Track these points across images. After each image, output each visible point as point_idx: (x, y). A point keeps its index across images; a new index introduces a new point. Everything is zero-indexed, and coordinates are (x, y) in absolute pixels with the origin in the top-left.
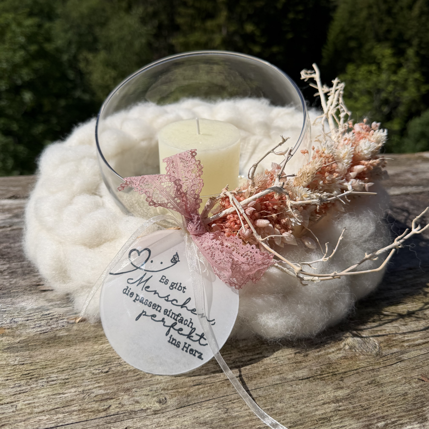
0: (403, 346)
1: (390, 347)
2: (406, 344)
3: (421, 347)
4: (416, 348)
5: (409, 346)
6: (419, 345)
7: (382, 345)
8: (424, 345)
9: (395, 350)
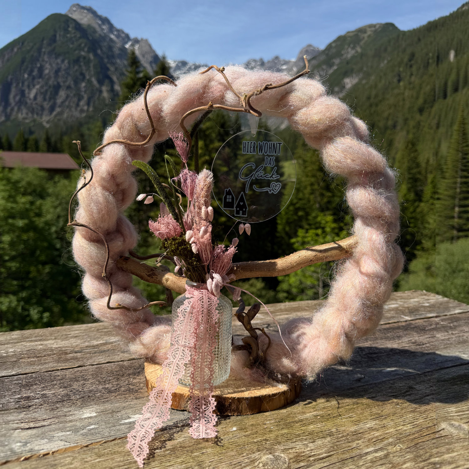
0: (309, 460)
1: (298, 462)
2: (312, 459)
3: (324, 460)
4: (320, 461)
5: (314, 460)
6: (323, 458)
7: (291, 461)
8: (327, 459)
9: (302, 464)
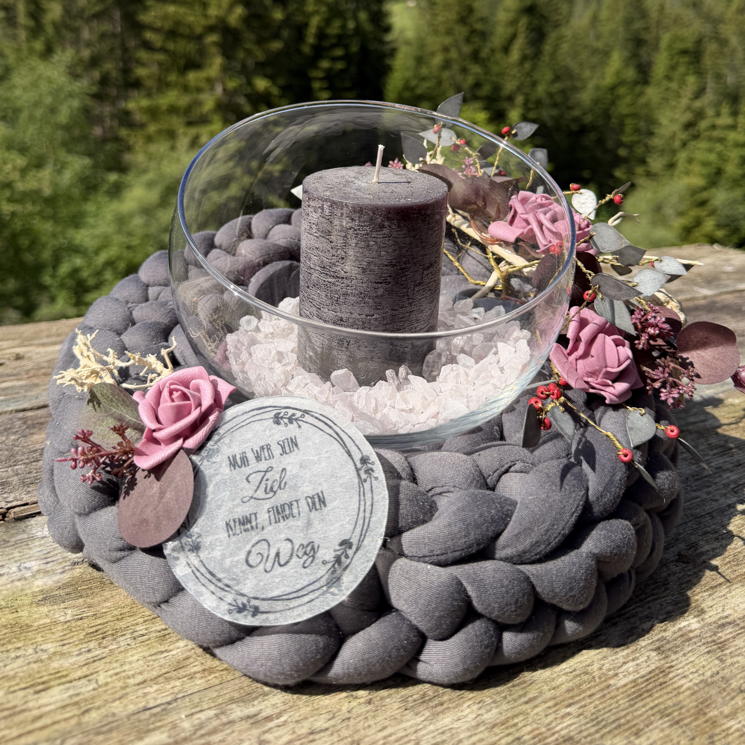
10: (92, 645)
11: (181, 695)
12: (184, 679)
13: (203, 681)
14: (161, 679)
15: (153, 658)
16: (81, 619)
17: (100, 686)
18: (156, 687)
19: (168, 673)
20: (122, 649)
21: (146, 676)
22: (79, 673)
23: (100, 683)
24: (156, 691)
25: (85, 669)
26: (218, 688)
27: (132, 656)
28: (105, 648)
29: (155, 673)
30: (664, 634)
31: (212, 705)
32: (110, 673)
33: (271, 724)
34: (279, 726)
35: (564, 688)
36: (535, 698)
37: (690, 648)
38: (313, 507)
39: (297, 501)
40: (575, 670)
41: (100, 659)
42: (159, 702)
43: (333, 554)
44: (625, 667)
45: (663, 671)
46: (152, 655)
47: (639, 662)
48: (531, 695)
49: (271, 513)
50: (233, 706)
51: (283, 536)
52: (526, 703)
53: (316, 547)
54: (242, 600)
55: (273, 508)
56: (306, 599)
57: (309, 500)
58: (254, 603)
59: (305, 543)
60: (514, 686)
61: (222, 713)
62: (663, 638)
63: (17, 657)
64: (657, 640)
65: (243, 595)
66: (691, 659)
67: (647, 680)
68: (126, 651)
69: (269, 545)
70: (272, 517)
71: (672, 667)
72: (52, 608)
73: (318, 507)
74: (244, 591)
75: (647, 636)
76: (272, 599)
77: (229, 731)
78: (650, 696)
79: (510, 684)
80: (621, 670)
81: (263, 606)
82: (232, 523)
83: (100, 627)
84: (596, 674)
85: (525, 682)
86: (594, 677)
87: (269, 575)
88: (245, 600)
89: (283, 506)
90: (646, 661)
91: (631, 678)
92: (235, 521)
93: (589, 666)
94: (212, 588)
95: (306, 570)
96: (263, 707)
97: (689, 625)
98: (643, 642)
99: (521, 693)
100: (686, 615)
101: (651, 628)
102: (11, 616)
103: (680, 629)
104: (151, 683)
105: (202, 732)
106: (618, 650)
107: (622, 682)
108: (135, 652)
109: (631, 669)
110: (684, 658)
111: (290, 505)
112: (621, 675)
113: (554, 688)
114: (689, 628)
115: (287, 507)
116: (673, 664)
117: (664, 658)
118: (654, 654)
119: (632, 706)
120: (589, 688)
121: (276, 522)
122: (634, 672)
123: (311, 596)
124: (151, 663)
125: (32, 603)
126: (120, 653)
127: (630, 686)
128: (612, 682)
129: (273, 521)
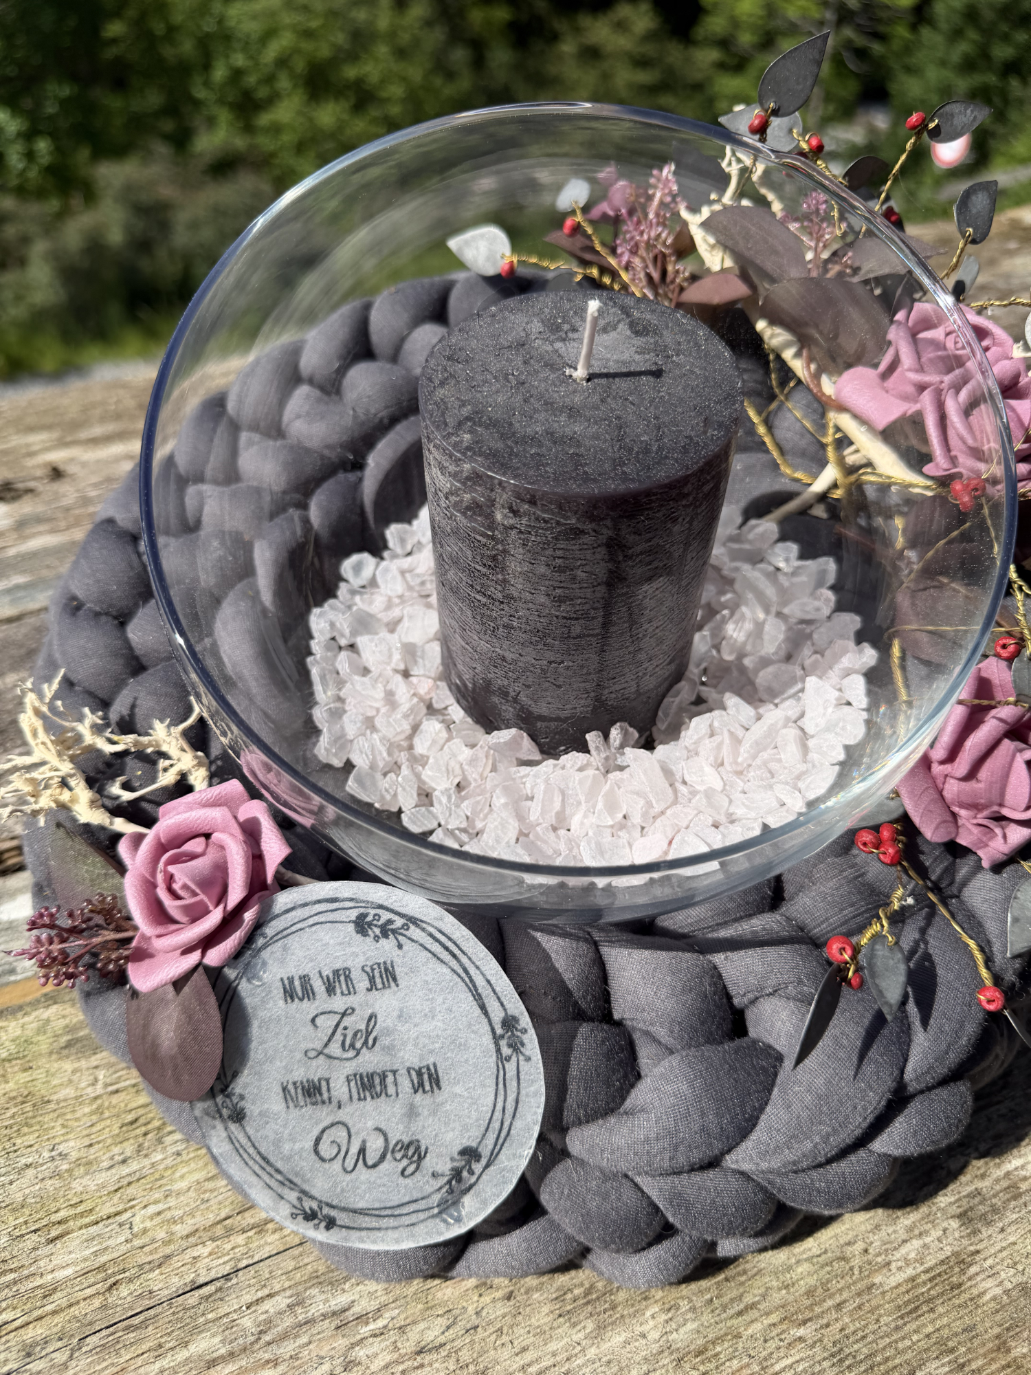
10: (129, 1148)
11: (245, 1263)
12: (250, 1233)
13: (277, 1236)
14: (219, 1230)
15: (210, 1185)
16: (117, 1091)
17: (135, 1236)
18: (210, 1246)
19: (229, 1217)
20: (169, 1162)
21: (200, 1220)
22: (108, 1209)
23: (135, 1230)
24: (210, 1254)
25: (116, 1200)
26: (296, 1252)
27: (182, 1177)
28: (146, 1156)
29: (212, 1217)
30: (979, 1184)
31: (287, 1284)
32: (152, 1209)
33: (365, 1330)
34: (375, 1336)
35: (802, 1287)
36: (752, 1306)
37: (1015, 1216)
38: (418, 1087)
39: (394, 1072)
40: (826, 1252)
41: (138, 1180)
42: (213, 1275)
43: (449, 1165)
44: (903, 1251)
45: (962, 1261)
46: (208, 1179)
47: (928, 1240)
48: (749, 1299)
49: (353, 1084)
50: (315, 1291)
51: (370, 1124)
52: (740, 1313)
53: (423, 1148)
54: (308, 1204)
55: (355, 1075)
56: (406, 1220)
57: (413, 1073)
58: (326, 1210)
59: (406, 1140)
60: (727, 1280)
61: (298, 1304)
62: (978, 1192)
63: (28, 1166)
64: (968, 1196)
65: (312, 1198)
66: (1012, 1239)
67: (933, 1278)
68: (173, 1168)
69: (350, 1135)
70: (354, 1090)
71: (978, 1252)
72: (76, 1065)
73: (427, 1088)
74: (314, 1192)
75: (952, 1187)
76: (355, 1211)
77: (305, 1339)
78: (932, 1310)
79: (721, 1277)
80: (898, 1255)
81: (342, 1218)
82: (291, 1087)
83: (141, 1111)
84: (856, 1262)
85: (745, 1272)
86: (851, 1269)
87: (348, 1177)
88: (315, 1205)
89: (371, 1076)
90: (939, 1240)
91: (910, 1272)
92: (296, 1088)
93: (849, 1244)
94: (267, 1178)
95: (408, 1181)
96: (356, 1297)
97: (1023, 1167)
98: (944, 1199)
99: (735, 1293)
100: (1024, 1143)
101: (961, 1170)
102: (24, 1077)
103: (1008, 1174)
104: (205, 1236)
105: (268, 1338)
106: (899, 1213)
107: (893, 1281)
108: (185, 1170)
109: (912, 1255)
110: (1000, 1236)
111: (383, 1077)
112: (893, 1266)
113: (787, 1287)
114: (1023, 1173)
115: (377, 1080)
116: (979, 1247)
117: (969, 1235)
118: (954, 1224)
119: (897, 1328)
120: (840, 1290)
121: (359, 1099)
122: (916, 1261)
123: (414, 1218)
124: (206, 1196)
125: (51, 1053)
126: (166, 1169)
127: (903, 1289)
128: (877, 1279)
129: (355, 1096)
